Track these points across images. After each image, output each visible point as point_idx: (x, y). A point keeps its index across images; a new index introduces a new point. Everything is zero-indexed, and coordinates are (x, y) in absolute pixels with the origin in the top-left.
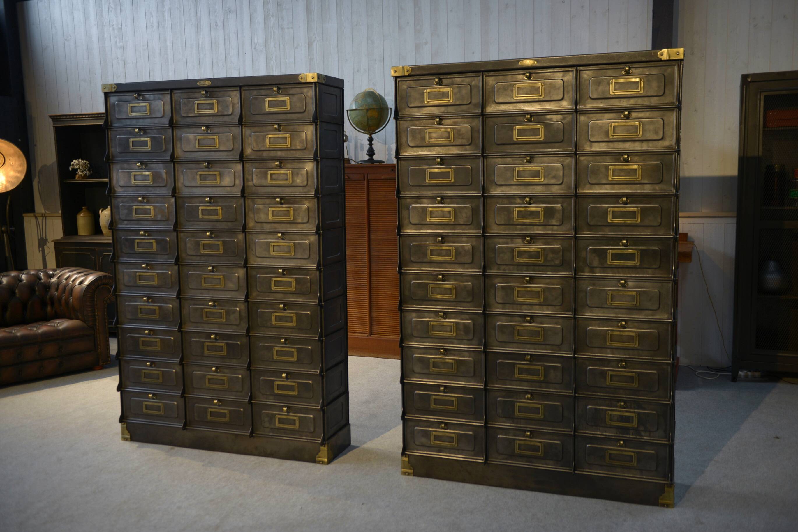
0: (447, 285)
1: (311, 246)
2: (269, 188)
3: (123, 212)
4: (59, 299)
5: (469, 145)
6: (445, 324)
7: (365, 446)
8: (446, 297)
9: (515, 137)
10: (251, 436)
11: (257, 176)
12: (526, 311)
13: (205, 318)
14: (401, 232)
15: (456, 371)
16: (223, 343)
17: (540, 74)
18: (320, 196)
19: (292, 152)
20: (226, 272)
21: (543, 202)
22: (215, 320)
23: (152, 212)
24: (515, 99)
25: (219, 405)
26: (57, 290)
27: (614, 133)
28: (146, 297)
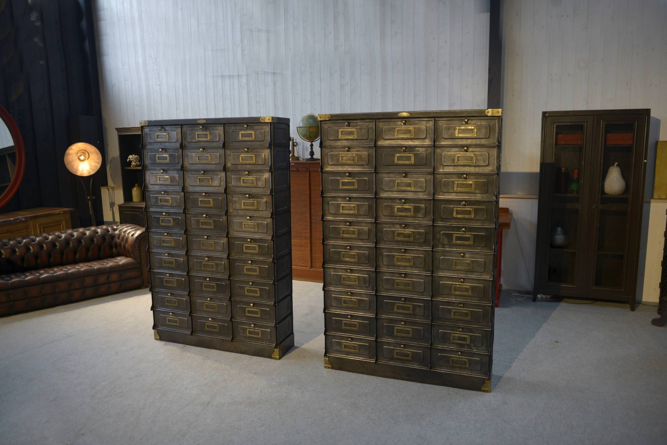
0: (353, 252)
1: (268, 225)
2: (242, 188)
3: (153, 201)
4: (120, 245)
5: (367, 165)
6: (351, 277)
7: (304, 346)
8: (352, 260)
9: (396, 161)
10: (232, 341)
11: (234, 180)
12: (402, 271)
13: (203, 268)
14: (324, 218)
15: (358, 307)
16: (214, 283)
17: (412, 122)
18: (274, 194)
19: (256, 165)
20: (215, 240)
21: (413, 203)
22: (209, 269)
23: (170, 201)
24: (396, 137)
25: (212, 321)
26: (119, 238)
27: (458, 160)
28: (167, 253)
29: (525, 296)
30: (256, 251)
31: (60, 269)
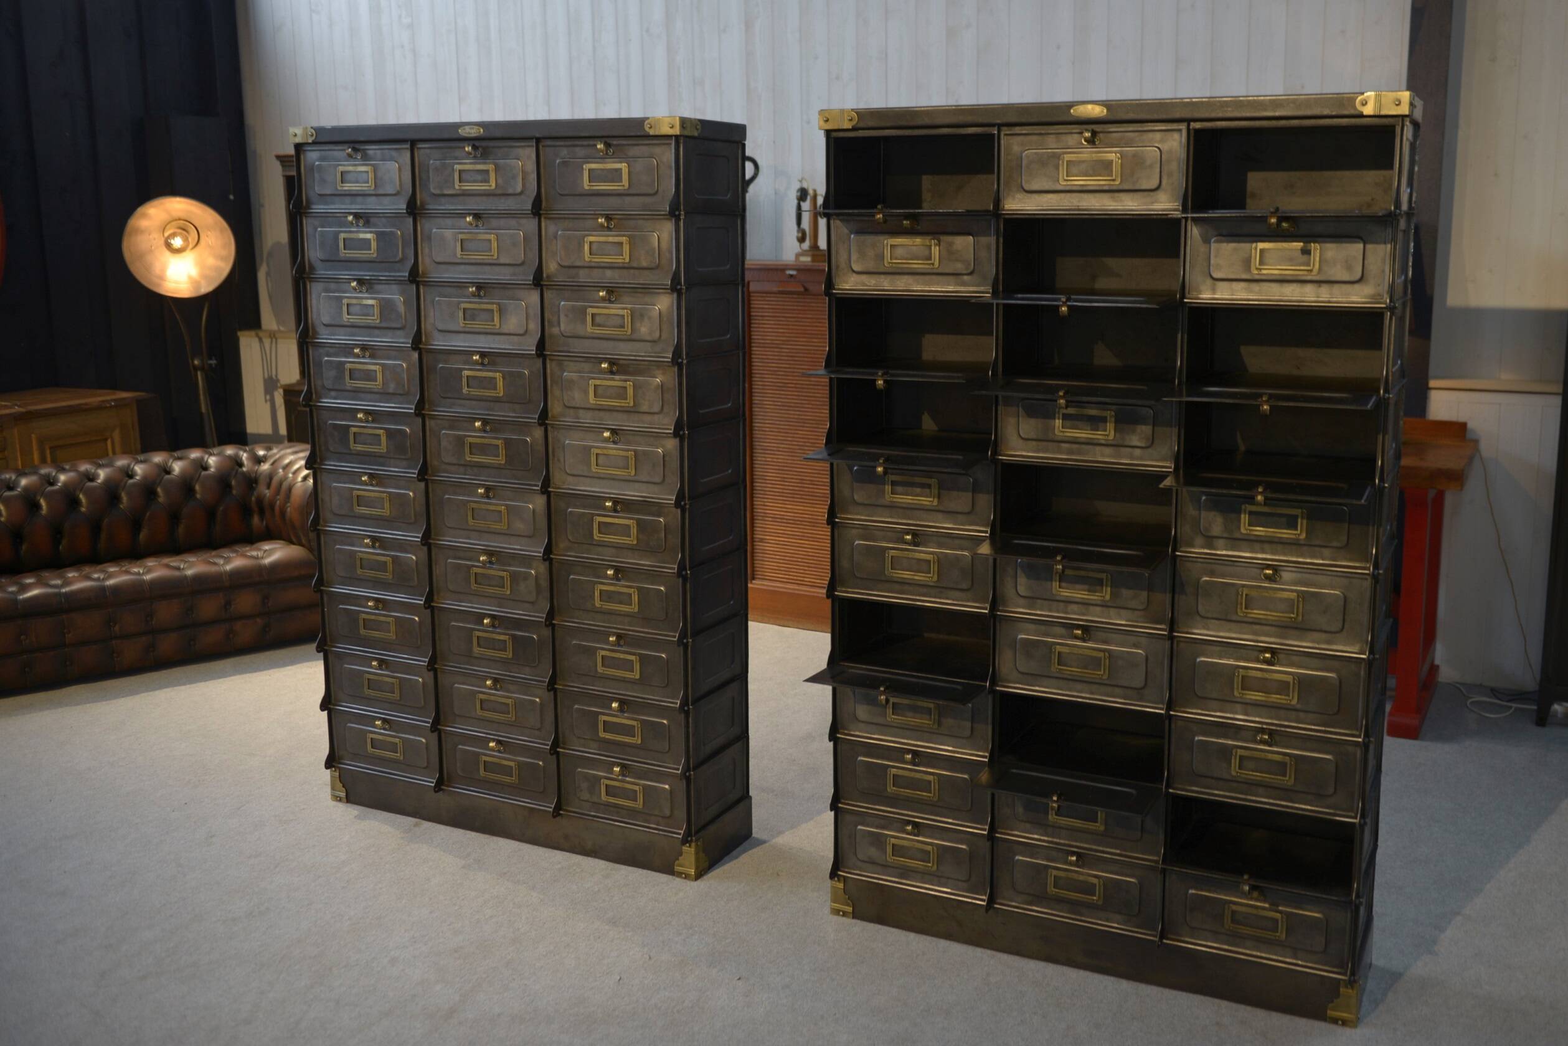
0: (927, 552)
1: (667, 459)
2: (590, 340)
3: (329, 374)
4: (272, 506)
5: (972, 273)
7: (780, 840)
8: (919, 577)
10: (556, 813)
11: (566, 316)
12: (1075, 615)
13: (474, 586)
15: (936, 726)
16: (506, 635)
17: (1114, 135)
18: (685, 362)
19: (632, 271)
20: (510, 500)
22: (491, 590)
23: (379, 376)
24: (1062, 184)
25: (499, 751)
26: (269, 486)
27: (1261, 263)
28: (369, 537)
29: (1511, 707)
30: (632, 540)
31: (84, 573)
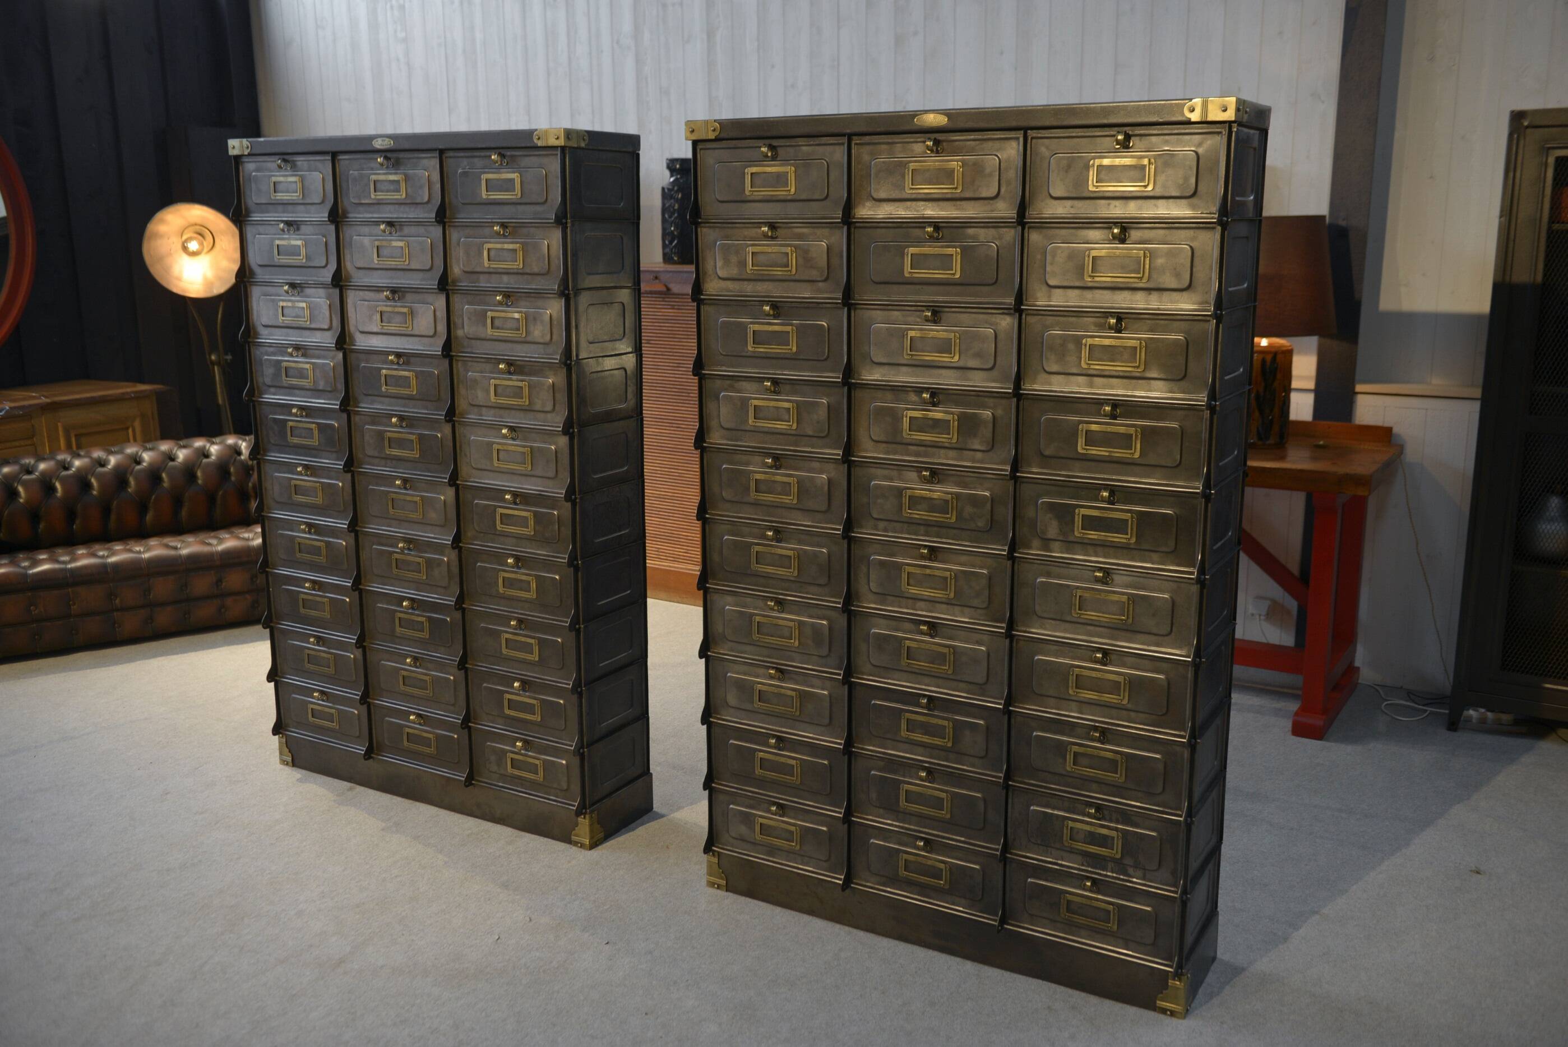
0: (785, 549)
1: (559, 455)
2: (490, 342)
3: (269, 371)
5: (826, 280)
6: (781, 622)
7: (678, 815)
8: (781, 572)
9: (907, 269)
10: (469, 784)
11: (469, 319)
12: (923, 612)
13: (394, 571)
14: (705, 442)
15: (798, 713)
16: (424, 616)
17: (957, 143)
18: (574, 363)
19: (526, 276)
20: (423, 492)
21: (957, 404)
22: (409, 575)
23: (311, 373)
24: (908, 192)
25: (420, 724)
27: (1094, 271)
28: (305, 523)
29: (1424, 712)
30: (529, 531)
